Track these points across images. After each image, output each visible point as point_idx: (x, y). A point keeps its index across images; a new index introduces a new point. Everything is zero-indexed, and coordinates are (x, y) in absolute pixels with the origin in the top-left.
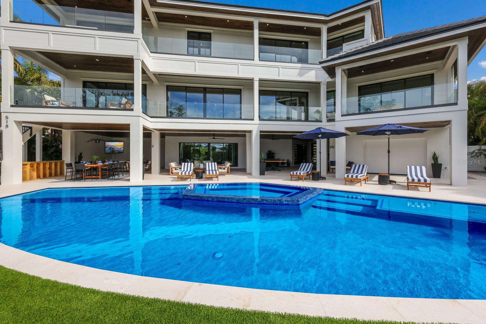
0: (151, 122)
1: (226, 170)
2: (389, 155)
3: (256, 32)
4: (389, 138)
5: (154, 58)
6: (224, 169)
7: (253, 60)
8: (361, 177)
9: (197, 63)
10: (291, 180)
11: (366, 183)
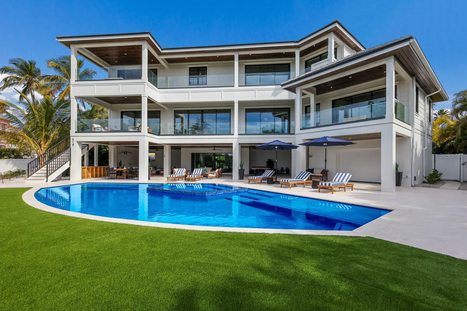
0: (158, 139)
1: (215, 175)
2: (326, 164)
3: (236, 63)
4: (326, 149)
5: (160, 92)
6: (214, 174)
7: (234, 86)
8: (290, 181)
9: (190, 93)
10: (249, 183)
11: (304, 187)
